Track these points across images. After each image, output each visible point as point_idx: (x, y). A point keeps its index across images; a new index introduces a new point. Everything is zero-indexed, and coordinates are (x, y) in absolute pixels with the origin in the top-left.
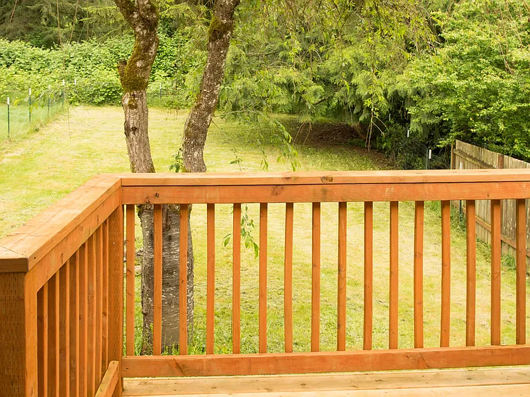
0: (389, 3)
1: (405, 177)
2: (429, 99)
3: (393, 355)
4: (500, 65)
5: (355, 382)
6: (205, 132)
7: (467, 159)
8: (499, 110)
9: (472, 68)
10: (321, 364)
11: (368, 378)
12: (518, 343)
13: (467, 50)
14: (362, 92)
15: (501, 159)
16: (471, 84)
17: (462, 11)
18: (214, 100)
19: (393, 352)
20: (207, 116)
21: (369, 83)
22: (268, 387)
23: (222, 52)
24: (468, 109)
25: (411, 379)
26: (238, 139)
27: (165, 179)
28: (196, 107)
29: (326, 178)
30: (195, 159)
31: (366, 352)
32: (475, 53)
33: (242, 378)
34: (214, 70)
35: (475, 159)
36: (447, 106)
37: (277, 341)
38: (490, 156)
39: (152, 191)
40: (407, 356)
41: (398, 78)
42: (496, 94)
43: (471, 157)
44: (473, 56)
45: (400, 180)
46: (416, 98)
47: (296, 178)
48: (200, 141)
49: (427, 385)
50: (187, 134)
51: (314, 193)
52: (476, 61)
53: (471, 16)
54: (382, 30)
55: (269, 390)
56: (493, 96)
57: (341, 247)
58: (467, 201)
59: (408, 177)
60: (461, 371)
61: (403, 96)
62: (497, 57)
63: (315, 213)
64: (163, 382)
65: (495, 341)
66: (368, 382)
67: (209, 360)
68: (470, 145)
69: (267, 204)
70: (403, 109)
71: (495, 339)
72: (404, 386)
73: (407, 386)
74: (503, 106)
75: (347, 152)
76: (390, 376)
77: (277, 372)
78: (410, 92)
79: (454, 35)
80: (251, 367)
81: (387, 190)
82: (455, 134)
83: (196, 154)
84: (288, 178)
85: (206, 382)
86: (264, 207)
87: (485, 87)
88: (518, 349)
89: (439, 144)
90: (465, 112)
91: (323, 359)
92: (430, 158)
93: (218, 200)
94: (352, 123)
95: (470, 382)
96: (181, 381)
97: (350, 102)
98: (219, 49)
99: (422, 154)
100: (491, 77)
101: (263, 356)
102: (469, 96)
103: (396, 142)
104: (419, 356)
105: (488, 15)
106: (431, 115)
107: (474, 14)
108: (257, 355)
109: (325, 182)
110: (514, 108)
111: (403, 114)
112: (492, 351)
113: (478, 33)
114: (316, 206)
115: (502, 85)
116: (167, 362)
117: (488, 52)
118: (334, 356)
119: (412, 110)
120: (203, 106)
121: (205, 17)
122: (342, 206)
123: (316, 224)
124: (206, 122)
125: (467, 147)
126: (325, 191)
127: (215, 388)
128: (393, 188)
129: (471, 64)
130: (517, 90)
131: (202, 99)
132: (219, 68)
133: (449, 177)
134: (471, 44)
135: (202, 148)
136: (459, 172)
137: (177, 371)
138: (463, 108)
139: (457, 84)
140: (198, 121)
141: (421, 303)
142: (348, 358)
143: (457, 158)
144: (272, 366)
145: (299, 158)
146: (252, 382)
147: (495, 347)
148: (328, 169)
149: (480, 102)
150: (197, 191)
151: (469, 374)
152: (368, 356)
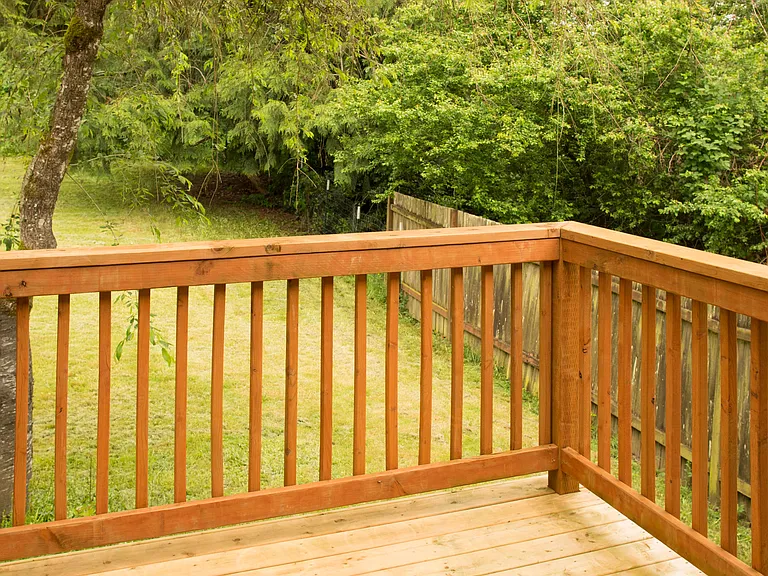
0: (321, 3)
1: (376, 242)
2: (360, 138)
3: (360, 482)
4: (453, 89)
5: (309, 527)
6: (55, 189)
7: (409, 217)
8: (454, 149)
9: (419, 92)
10: (264, 507)
11: (325, 519)
12: (513, 447)
13: (413, 70)
14: (267, 128)
15: (454, 215)
16: (420, 113)
17: (404, 18)
18: (72, 141)
19: (359, 479)
20: (59, 165)
21: (279, 118)
22: (187, 551)
23: (85, 69)
24: (414, 148)
25: (379, 513)
26: (78, 199)
27: (37, 259)
28: (42, 152)
29: (271, 247)
30: (39, 230)
31: (325, 483)
32: (422, 74)
33: (147, 543)
34: (72, 97)
35: (419, 217)
36: (385, 145)
37: (157, 492)
38: (440, 211)
39: (15, 278)
40: (378, 482)
41: (318, 109)
42: (449, 127)
43: (414, 214)
44: (420, 78)
45: (371, 245)
46: (343, 139)
47: (231, 249)
48: (48, 202)
49: (403, 518)
50: (27, 192)
51: (256, 268)
52: (423, 85)
53: (416, 24)
54: (309, 41)
55: (189, 554)
56: (446, 131)
57: (291, 341)
58: (452, 269)
59: (381, 241)
60: (440, 495)
61: (324, 135)
62: (451, 79)
63: (255, 296)
64: (25, 566)
65: (486, 449)
66: (324, 524)
67: (102, 523)
68: (412, 198)
69: (187, 287)
70: (324, 153)
71: (486, 446)
72: (373, 523)
73: (379, 523)
74: (459, 143)
75: (241, 214)
76: (353, 512)
77: (203, 526)
78: (335, 130)
79: (395, 49)
80: (165, 524)
81: (353, 259)
82: (396, 184)
83: (41, 222)
84: (220, 250)
85: (93, 556)
86: (183, 293)
87: (436, 119)
88: (513, 456)
89: (376, 198)
90: (410, 152)
91: (266, 500)
92: (358, 218)
93: (117, 286)
94: (250, 173)
95: (457, 506)
96: (54, 561)
97: (249, 143)
98: (82, 65)
99: (347, 213)
100: (445, 106)
101: (182, 505)
102: (415, 132)
103: (310, 197)
104: (393, 479)
105: (438, 25)
106: (363, 161)
107: (420, 22)
108: (173, 507)
109: (271, 252)
110: (474, 145)
111: (323, 160)
112: (483, 462)
113: (429, 46)
114: (257, 287)
115: (458, 116)
116: (37, 533)
117: (439, 72)
118: (281, 494)
119: (339, 157)
120: (54, 150)
121: (25, 15)
122: (293, 285)
123: (255, 311)
124: (58, 175)
125: (409, 202)
126: (270, 266)
127: (109, 562)
128: (360, 257)
129: (417, 88)
130: (476, 122)
131: (53, 140)
132: (80, 93)
133: (419, 239)
134: (417, 62)
135: (51, 213)
136: (399, 234)
137: (52, 545)
138: (407, 147)
139: (401, 114)
140: (45, 174)
141: (395, 409)
142: (300, 494)
143: (395, 217)
144: (194, 519)
145: (204, 223)
146: (161, 547)
147: (485, 457)
148: (214, 239)
149: (430, 139)
150: (85, 275)
151: (454, 496)
152: (326, 489)
